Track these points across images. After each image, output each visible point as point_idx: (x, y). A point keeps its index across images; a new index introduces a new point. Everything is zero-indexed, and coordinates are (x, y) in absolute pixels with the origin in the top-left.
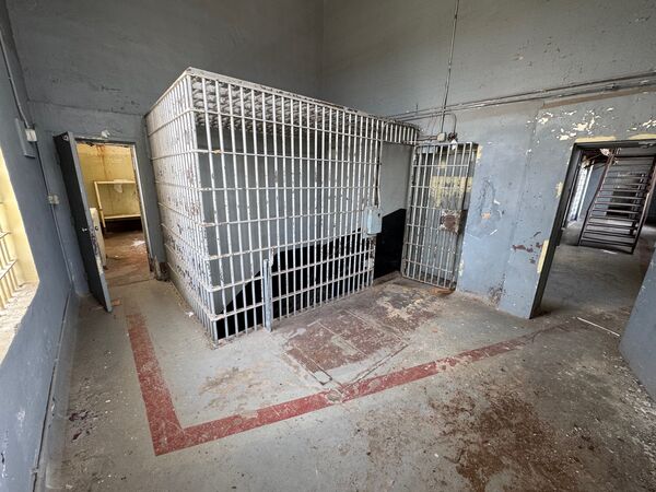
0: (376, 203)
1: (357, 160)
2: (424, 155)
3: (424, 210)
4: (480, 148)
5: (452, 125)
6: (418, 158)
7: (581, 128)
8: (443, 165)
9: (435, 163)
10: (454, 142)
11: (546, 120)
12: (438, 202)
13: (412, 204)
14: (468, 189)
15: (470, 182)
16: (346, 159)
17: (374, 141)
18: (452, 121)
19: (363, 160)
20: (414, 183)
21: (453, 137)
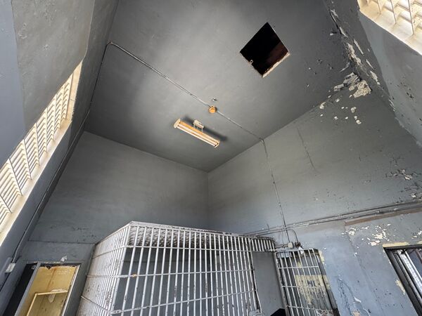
0: (258, 308)
1: (236, 268)
2: (283, 259)
3: (300, 310)
4: (320, 252)
5: (294, 237)
6: (279, 261)
7: (380, 237)
8: (299, 266)
9: (294, 265)
10: (300, 248)
11: (353, 233)
12: (309, 300)
13: (288, 304)
14: (328, 286)
15: (326, 279)
16: (228, 269)
17: (246, 252)
18: (293, 233)
19: (240, 268)
20: (283, 283)
21: (298, 245)
